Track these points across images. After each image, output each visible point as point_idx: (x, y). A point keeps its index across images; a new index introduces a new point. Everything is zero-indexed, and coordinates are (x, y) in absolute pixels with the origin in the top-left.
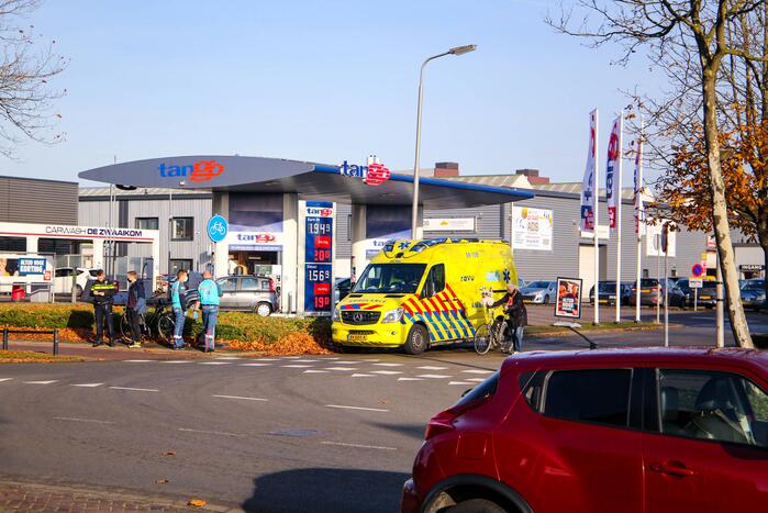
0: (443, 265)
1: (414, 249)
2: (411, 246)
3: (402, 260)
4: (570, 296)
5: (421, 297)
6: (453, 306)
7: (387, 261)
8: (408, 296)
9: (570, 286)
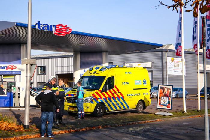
0: (113, 77)
1: (101, 70)
2: (100, 69)
3: (96, 75)
4: (166, 96)
5: (102, 92)
6: (118, 95)
7: (90, 75)
8: (96, 91)
9: (166, 90)
